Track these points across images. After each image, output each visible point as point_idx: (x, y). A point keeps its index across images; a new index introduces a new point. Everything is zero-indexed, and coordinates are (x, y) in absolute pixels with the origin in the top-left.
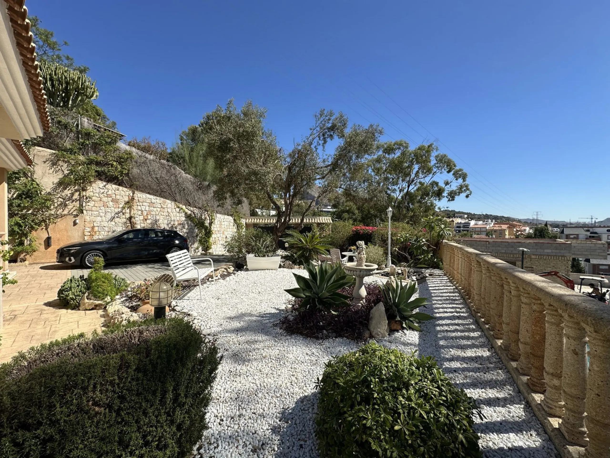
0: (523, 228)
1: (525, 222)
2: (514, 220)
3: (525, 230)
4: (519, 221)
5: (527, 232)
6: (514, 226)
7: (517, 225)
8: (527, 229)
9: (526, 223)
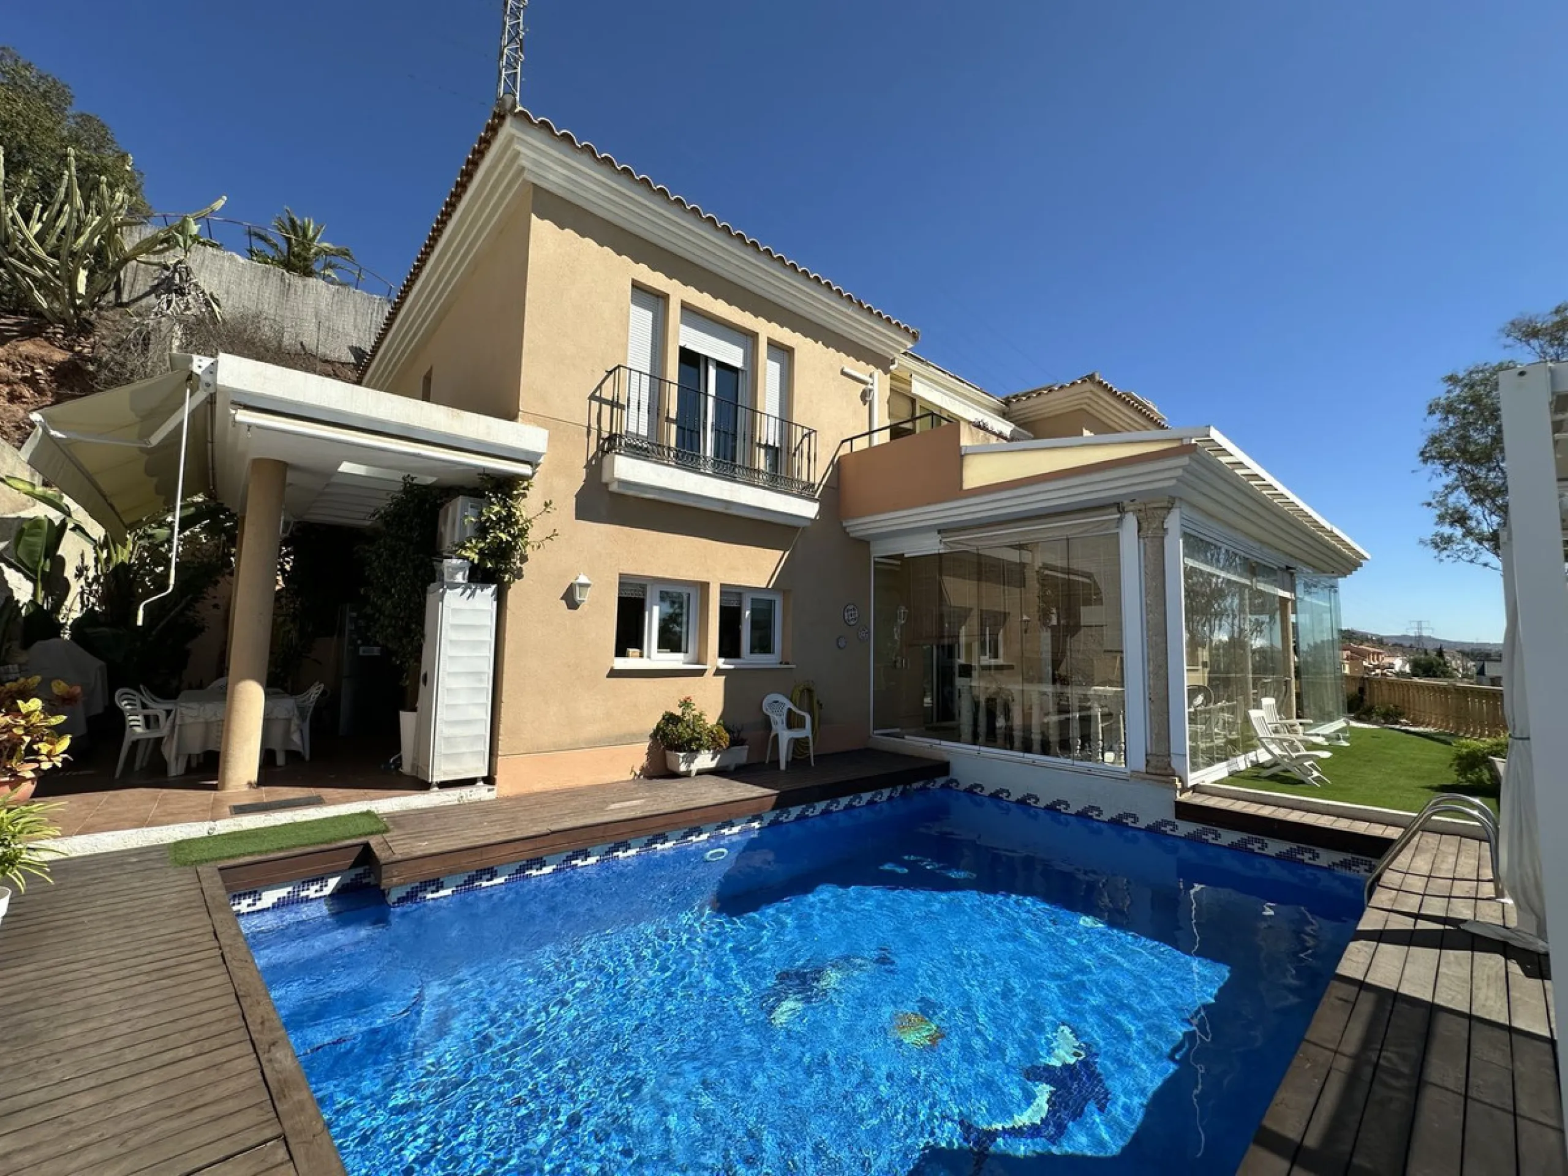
0: (1387, 660)
1: (1395, 645)
2: (1364, 638)
3: (1391, 666)
4: (1380, 642)
5: (1397, 669)
6: (1364, 655)
7: (1369, 653)
8: (1398, 663)
9: (1397, 646)
